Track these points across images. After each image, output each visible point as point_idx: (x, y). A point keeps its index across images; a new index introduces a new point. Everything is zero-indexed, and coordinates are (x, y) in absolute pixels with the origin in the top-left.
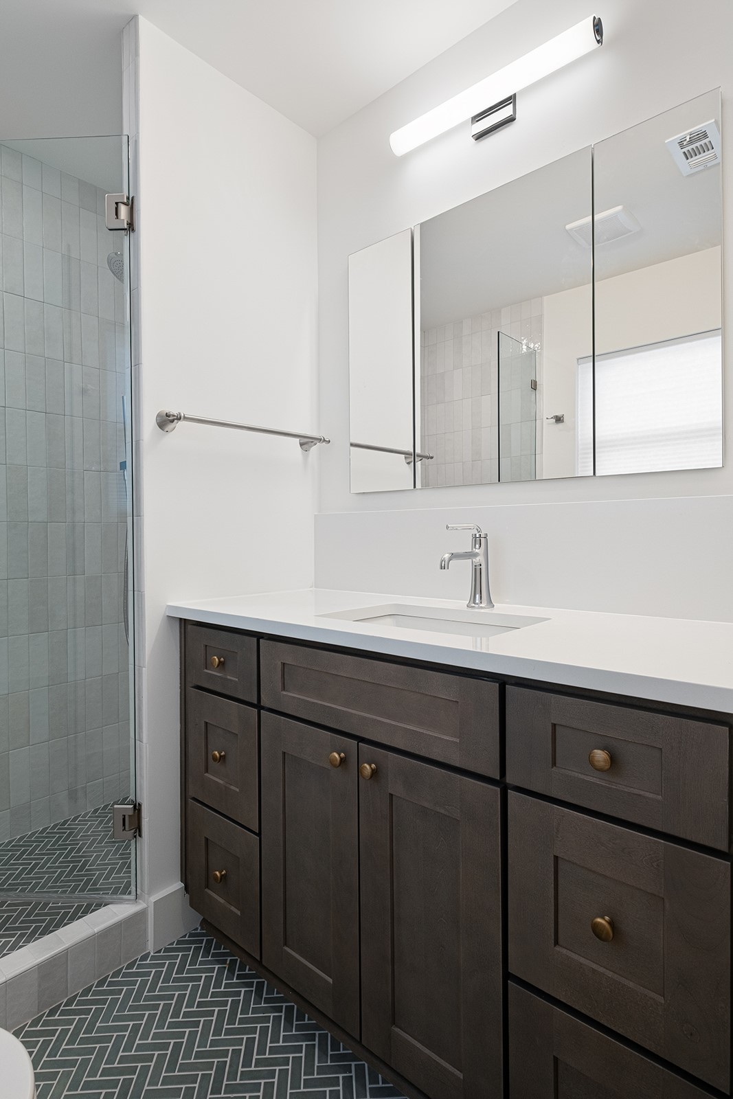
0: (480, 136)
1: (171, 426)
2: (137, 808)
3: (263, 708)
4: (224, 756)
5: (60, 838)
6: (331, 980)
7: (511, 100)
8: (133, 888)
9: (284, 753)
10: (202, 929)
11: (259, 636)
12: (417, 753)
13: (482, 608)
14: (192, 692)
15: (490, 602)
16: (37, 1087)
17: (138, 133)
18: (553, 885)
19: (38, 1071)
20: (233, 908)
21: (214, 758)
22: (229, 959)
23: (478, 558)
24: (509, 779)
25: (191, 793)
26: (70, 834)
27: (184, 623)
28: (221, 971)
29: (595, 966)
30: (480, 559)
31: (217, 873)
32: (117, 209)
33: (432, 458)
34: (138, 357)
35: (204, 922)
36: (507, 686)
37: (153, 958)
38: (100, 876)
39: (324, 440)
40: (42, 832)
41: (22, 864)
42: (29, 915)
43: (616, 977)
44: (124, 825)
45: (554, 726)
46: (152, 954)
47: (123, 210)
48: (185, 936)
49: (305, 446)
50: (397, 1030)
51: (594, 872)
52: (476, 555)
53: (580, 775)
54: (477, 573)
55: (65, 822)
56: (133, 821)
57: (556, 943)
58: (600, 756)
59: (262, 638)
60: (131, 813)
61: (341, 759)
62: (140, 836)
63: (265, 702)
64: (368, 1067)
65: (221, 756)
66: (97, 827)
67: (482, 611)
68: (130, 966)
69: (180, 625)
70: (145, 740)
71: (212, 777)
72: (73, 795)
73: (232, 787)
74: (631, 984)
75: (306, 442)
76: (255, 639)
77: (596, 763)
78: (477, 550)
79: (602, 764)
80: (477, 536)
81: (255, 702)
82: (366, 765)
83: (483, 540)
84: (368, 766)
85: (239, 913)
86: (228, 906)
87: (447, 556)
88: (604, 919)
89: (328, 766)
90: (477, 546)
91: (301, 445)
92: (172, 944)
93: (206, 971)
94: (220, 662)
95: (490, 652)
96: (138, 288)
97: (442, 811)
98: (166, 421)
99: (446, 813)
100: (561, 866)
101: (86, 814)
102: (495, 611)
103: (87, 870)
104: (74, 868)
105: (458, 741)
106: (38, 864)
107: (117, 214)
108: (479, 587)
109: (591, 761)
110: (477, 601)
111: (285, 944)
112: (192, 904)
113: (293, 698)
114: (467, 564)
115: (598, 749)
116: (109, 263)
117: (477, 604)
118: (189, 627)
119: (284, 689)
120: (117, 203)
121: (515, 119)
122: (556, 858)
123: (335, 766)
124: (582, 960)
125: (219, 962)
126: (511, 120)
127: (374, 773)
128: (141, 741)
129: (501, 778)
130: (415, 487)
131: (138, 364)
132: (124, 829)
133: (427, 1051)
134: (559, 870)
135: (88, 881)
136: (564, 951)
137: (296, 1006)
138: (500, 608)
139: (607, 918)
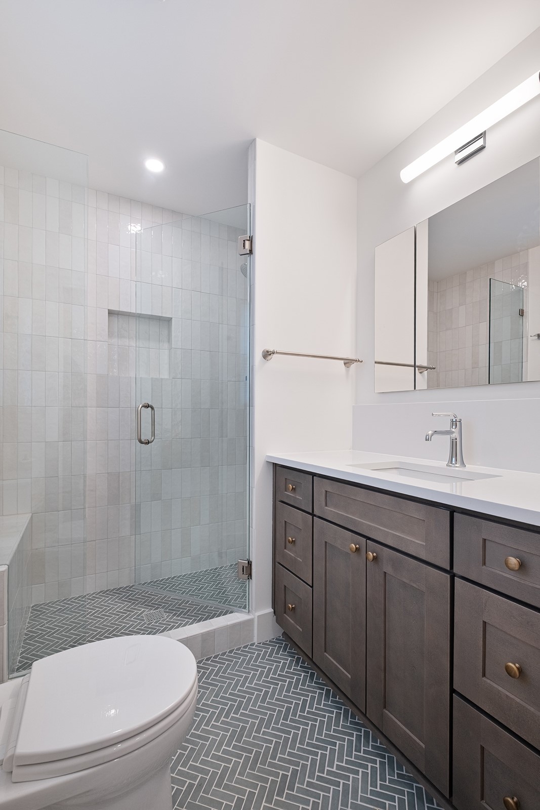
0: (461, 162)
1: (270, 357)
2: (250, 563)
3: (315, 516)
4: (295, 541)
5: (214, 576)
6: (350, 676)
7: (483, 135)
8: (247, 606)
9: (326, 542)
10: (283, 637)
11: (313, 475)
12: (400, 549)
13: (456, 467)
14: (278, 503)
15: (463, 464)
16: (199, 692)
17: (255, 201)
18: (482, 639)
19: (200, 684)
20: (298, 627)
21: (289, 542)
22: (296, 656)
23: (454, 435)
24: (455, 570)
25: (277, 560)
26: (219, 575)
27: (275, 465)
28: (291, 661)
29: (508, 694)
30: (456, 435)
31: (290, 605)
32: (244, 244)
33: (434, 368)
34: (253, 321)
35: (284, 634)
36: (455, 513)
37: (256, 646)
38: (232, 599)
39: (359, 361)
40: (205, 572)
41: (196, 586)
42: (198, 611)
43: (522, 702)
44: (243, 571)
45: (485, 540)
46: (256, 644)
47: (247, 243)
48: (273, 639)
49: (347, 365)
50: (387, 712)
51: (510, 635)
52: (453, 432)
53: (500, 572)
54: (454, 444)
55: (216, 569)
56: (247, 570)
57: (484, 675)
58: (513, 561)
59: (315, 476)
60: (247, 565)
61: (356, 548)
62: (251, 579)
63: (316, 512)
64: (372, 734)
65: (292, 541)
66: (232, 574)
67: (457, 469)
68: (245, 647)
69: (273, 466)
70: (254, 527)
71: (288, 552)
72: (220, 555)
73: (298, 559)
74: (532, 709)
75: (348, 362)
76: (311, 476)
77: (510, 566)
78: (453, 430)
79: (514, 566)
80: (454, 420)
81: (311, 512)
82: (370, 553)
83: (458, 423)
84: (371, 554)
85: (301, 630)
86: (296, 625)
87: (430, 432)
88: (515, 665)
89: (350, 552)
90: (454, 427)
91: (345, 364)
92: (267, 641)
93: (284, 660)
94: (293, 488)
95: (463, 495)
96: (254, 284)
97: (415, 586)
98: (267, 354)
99: (417, 587)
100: (488, 628)
101: (226, 567)
102: (466, 469)
103: (226, 595)
104: (220, 592)
105: (424, 544)
106: (203, 587)
107: (244, 247)
108: (455, 452)
109: (506, 564)
110: (453, 463)
111: (325, 651)
112: (277, 621)
113: (331, 511)
114: (447, 438)
115: (512, 557)
116: (241, 269)
117: (453, 464)
118: (278, 468)
119: (326, 505)
120: (244, 241)
121: (485, 147)
122: (485, 623)
123: (352, 551)
124: (500, 688)
125: (291, 656)
126: (482, 148)
127: (375, 558)
128: (252, 528)
129: (450, 569)
130: (415, 389)
131: (253, 325)
132: (243, 574)
133: (404, 727)
134: (487, 630)
135: (226, 600)
136: (489, 681)
137: (332, 690)
138: (469, 467)
139: (517, 665)
